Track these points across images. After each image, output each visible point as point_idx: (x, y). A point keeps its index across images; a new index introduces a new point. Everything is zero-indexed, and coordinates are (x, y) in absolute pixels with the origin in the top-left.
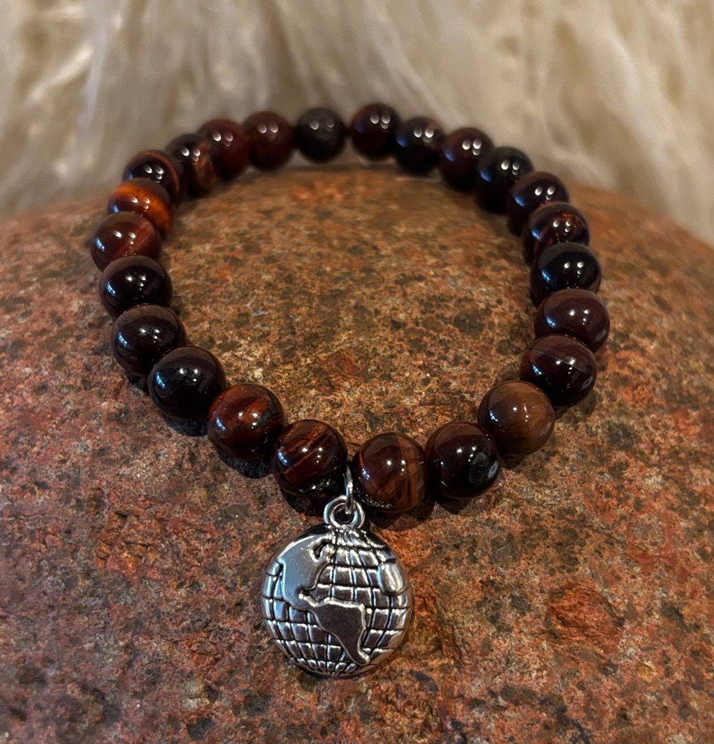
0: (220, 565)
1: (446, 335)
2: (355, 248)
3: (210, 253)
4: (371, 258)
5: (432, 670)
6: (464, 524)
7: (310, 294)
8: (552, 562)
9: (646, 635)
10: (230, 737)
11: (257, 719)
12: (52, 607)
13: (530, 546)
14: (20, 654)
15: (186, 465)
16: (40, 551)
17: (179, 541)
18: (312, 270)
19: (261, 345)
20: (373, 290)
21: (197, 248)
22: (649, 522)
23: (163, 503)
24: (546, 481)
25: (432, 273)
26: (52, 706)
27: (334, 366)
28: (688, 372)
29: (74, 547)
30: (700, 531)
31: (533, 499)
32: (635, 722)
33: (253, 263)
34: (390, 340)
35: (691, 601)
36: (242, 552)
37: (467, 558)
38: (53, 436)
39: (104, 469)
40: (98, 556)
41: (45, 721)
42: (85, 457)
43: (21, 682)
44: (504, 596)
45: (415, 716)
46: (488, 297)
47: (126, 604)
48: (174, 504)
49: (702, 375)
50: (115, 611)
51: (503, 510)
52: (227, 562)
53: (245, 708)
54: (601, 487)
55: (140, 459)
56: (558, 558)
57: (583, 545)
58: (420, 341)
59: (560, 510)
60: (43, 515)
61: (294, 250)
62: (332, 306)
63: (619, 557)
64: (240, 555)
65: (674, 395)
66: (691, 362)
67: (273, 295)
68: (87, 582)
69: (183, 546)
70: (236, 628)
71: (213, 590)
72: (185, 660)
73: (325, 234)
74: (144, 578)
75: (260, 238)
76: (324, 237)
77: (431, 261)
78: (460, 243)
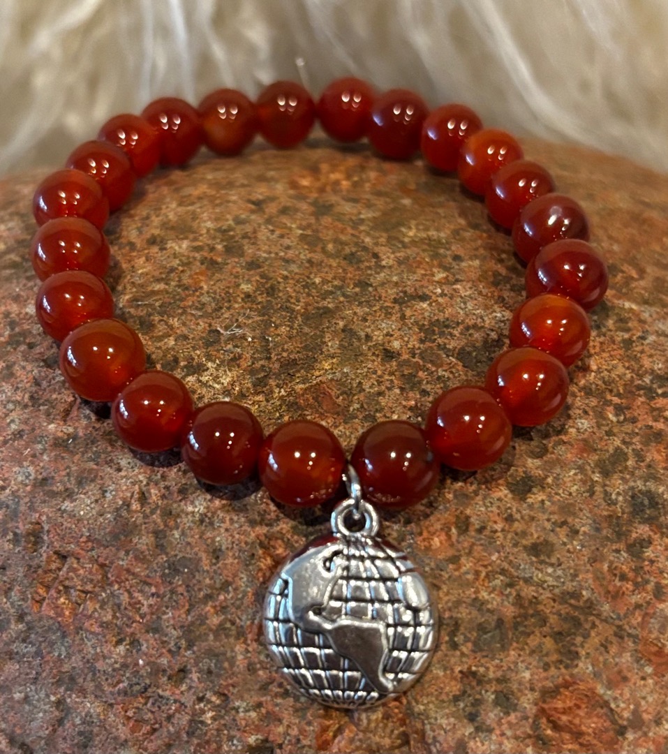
0: (164, 624)
1: (446, 371)
2: (352, 254)
3: (186, 254)
4: (370, 268)
6: (447, 603)
7: (293, 310)
8: (547, 655)
9: (652, 748)
13: (523, 633)
15: (135, 506)
17: (121, 591)
18: (298, 281)
19: (230, 370)
20: (367, 310)
21: (173, 245)
23: (106, 547)
24: (549, 557)
25: (439, 291)
27: (311, 401)
29: (8, 586)
31: (531, 578)
33: (234, 267)
34: (379, 373)
36: (188, 611)
37: (446, 642)
39: (44, 502)
40: (33, 598)
44: (487, 691)
47: (60, 655)
48: (118, 550)
50: (48, 661)
51: (494, 589)
52: (172, 622)
54: (616, 568)
55: (85, 494)
56: (555, 650)
57: (586, 636)
58: (415, 376)
59: (562, 593)
61: (282, 254)
62: (317, 328)
63: (629, 654)
64: (187, 615)
67: (251, 309)
68: (20, 626)
69: (125, 598)
70: (177, 697)
71: (154, 652)
72: (120, 726)
73: (320, 235)
74: (81, 628)
75: (245, 236)
76: (319, 239)
77: (440, 275)
78: (476, 253)
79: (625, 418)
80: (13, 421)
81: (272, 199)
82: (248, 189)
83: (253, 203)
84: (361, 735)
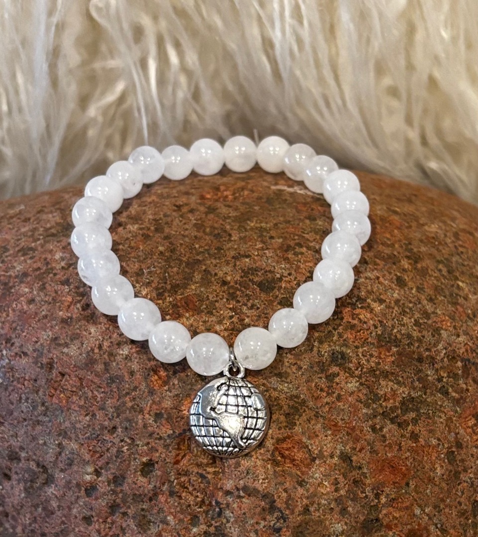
0: (107, 406)
1: (251, 292)
2: (219, 234)
4: (225, 241)
5: (208, 473)
7: (181, 260)
8: (281, 423)
9: (327, 468)
10: (105, 497)
11: (118, 489)
12: (25, 420)
14: (9, 444)
15: (96, 351)
16: (21, 389)
17: (88, 391)
18: (187, 246)
20: (218, 261)
21: (130, 227)
22: (342, 407)
23: (82, 370)
24: (286, 379)
25: (256, 253)
26: (23, 472)
27: (184, 304)
28: (401, 324)
29: (38, 389)
30: (375, 416)
31: (277, 388)
32: (313, 514)
33: (157, 238)
34: (218, 291)
35: (359, 453)
36: (118, 400)
38: (33, 328)
39: (55, 348)
40: (49, 395)
41: (19, 481)
42: (47, 341)
43: (9, 459)
45: (197, 496)
46: (284, 271)
47: (60, 421)
48: (88, 371)
49: (410, 327)
50: (55, 424)
52: (110, 405)
53: (114, 483)
54: (319, 386)
55: (74, 345)
56: (285, 422)
57: (300, 416)
58: (235, 294)
59: (291, 396)
60: (24, 369)
61: (182, 233)
62: (191, 269)
63: (320, 425)
65: (385, 338)
66: (405, 318)
67: (162, 259)
68: (43, 408)
69: (90, 394)
70: (111, 440)
71: (101, 419)
72: (86, 454)
73: (205, 224)
74: (70, 409)
75: (167, 223)
76: (203, 225)
77: (259, 245)
78: (283, 235)
79: (337, 318)
80: (43, 310)
81: (187, 204)
82: (176, 199)
83: (177, 206)
84: (194, 458)
